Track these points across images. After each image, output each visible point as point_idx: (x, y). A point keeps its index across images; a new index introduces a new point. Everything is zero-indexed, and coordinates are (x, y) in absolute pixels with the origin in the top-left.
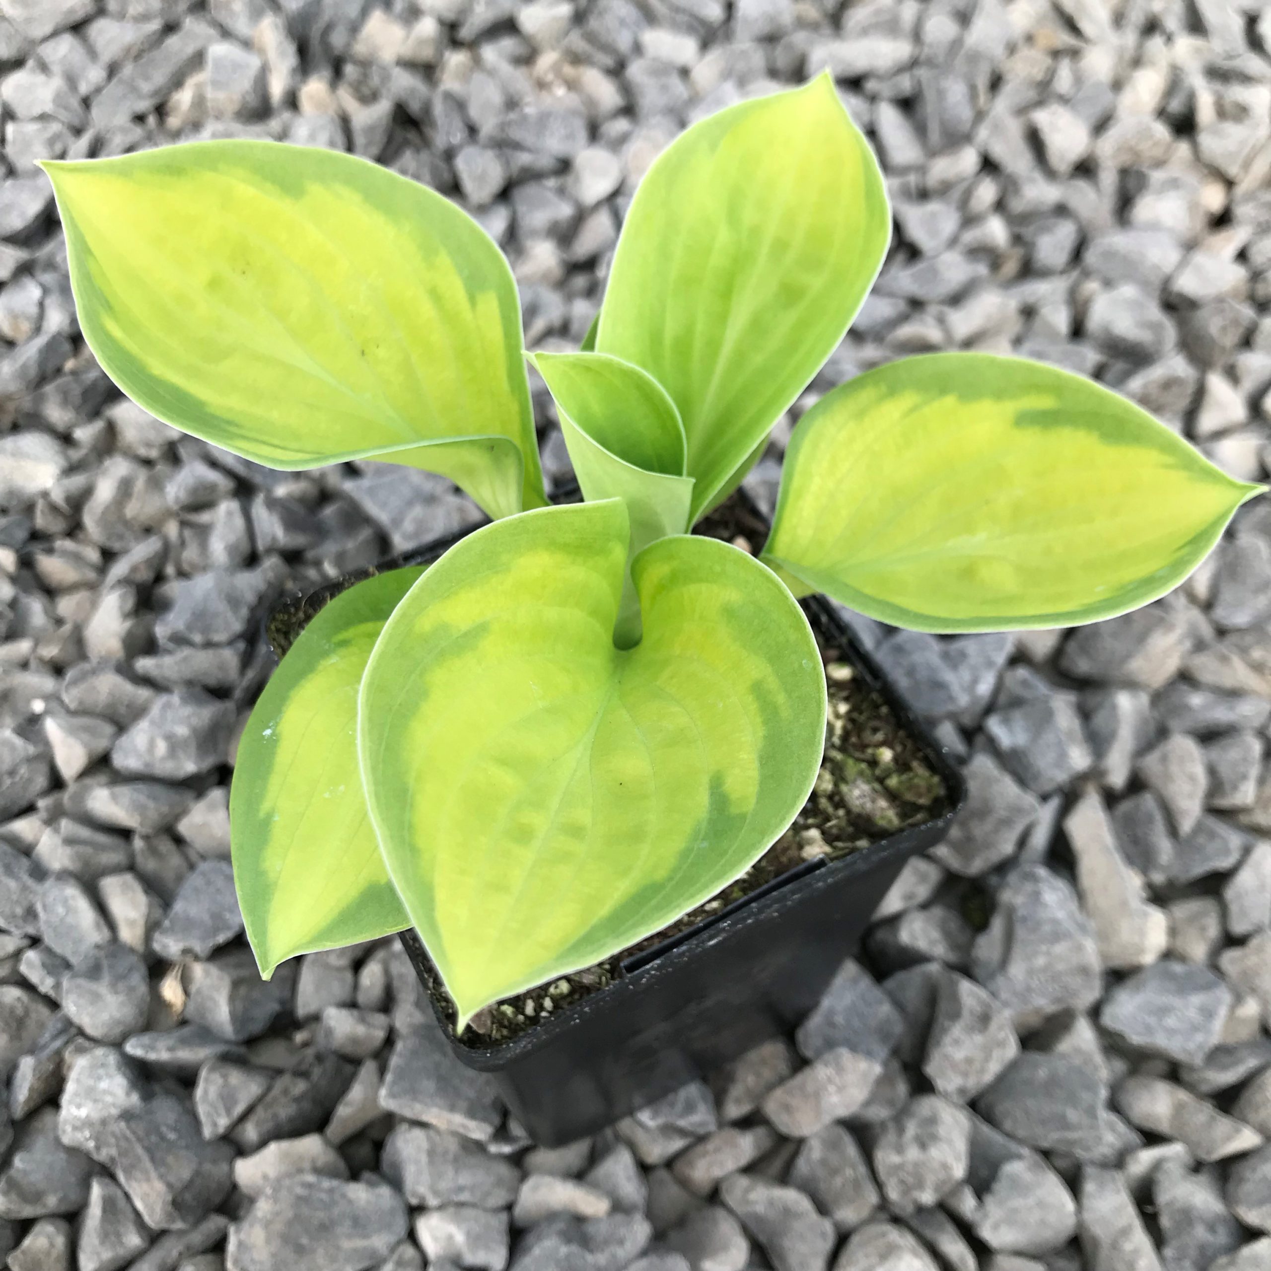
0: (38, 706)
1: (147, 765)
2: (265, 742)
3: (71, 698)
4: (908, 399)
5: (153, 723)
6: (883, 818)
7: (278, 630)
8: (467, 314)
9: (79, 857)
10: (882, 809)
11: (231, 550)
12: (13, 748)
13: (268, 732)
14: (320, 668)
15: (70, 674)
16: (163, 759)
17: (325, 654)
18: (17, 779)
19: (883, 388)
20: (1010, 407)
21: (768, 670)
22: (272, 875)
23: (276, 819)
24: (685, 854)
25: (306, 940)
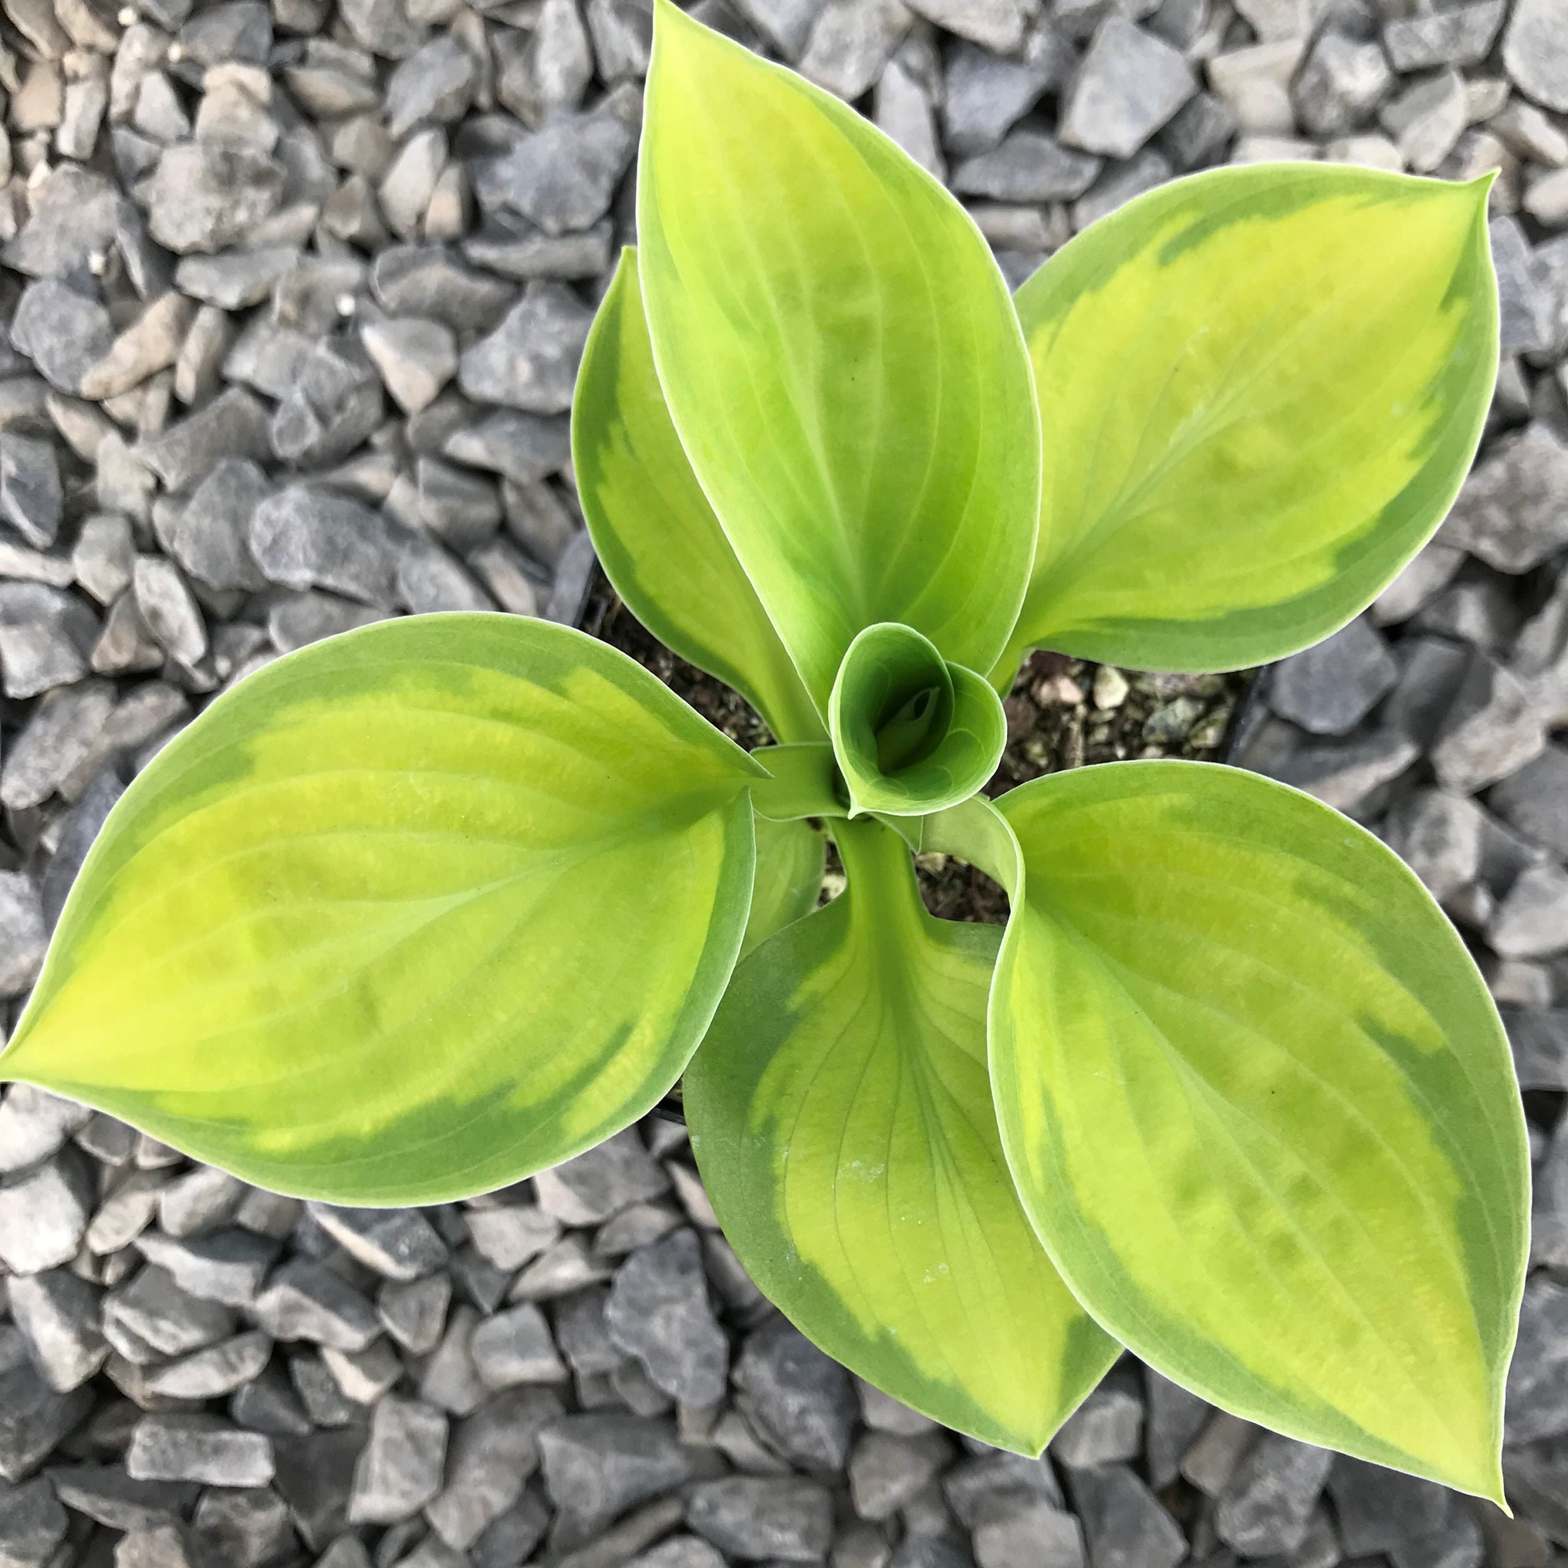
0: (347, 305)
1: (509, 392)
2: (800, 1278)
3: (389, 295)
5: (509, 336)
8: (561, 706)
9: (447, 512)
11: (569, 74)
12: (332, 372)
15: (381, 262)
16: (528, 386)
18: (347, 414)
21: (1302, 864)
22: (947, 1379)
23: (893, 1331)
24: (1440, 1139)
25: (1054, 1408)
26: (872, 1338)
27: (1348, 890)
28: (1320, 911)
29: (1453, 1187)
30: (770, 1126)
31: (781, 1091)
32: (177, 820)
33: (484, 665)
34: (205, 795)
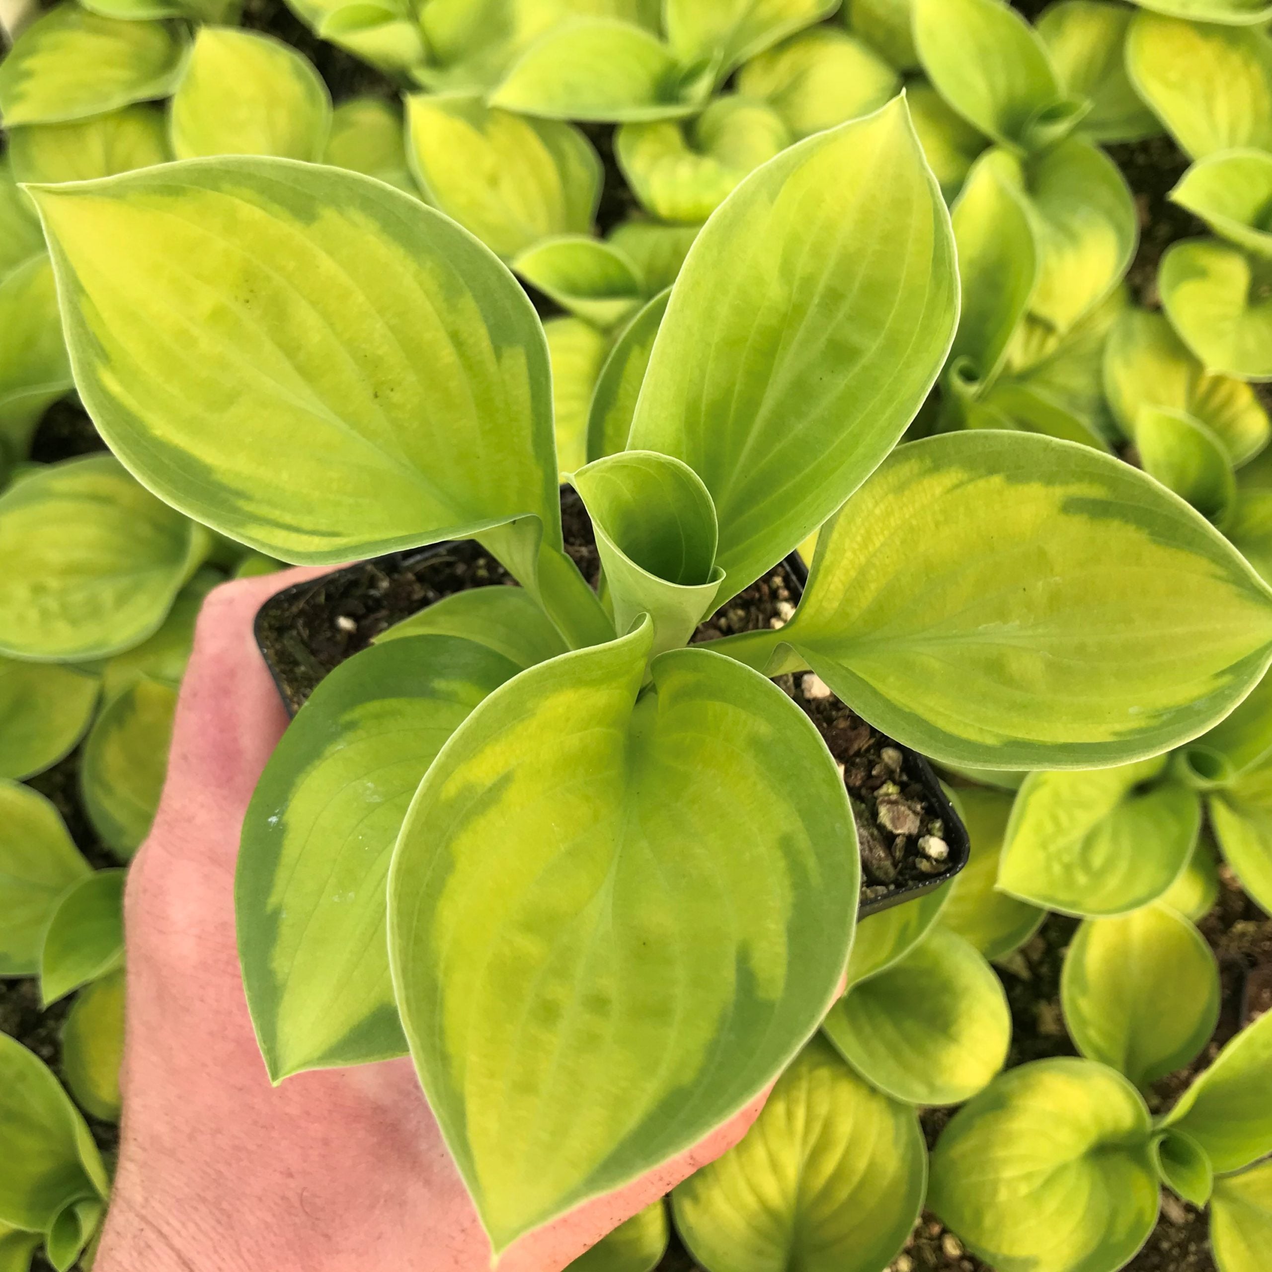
2: (271, 830)
4: (952, 476)
6: (879, 868)
7: (271, 627)
8: (491, 366)
10: (880, 859)
13: (274, 819)
14: (327, 753)
17: (333, 737)
19: (928, 462)
20: (1059, 492)
21: (799, 824)
22: (280, 976)
23: (284, 916)
24: (712, 1048)
25: (317, 1054)
26: (269, 908)
27: (811, 862)
28: (782, 864)
29: (688, 1077)
30: (351, 726)
31: (378, 716)
32: (249, 201)
33: (475, 297)
34: (276, 207)
